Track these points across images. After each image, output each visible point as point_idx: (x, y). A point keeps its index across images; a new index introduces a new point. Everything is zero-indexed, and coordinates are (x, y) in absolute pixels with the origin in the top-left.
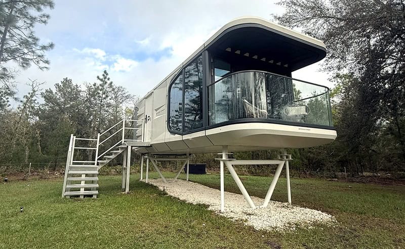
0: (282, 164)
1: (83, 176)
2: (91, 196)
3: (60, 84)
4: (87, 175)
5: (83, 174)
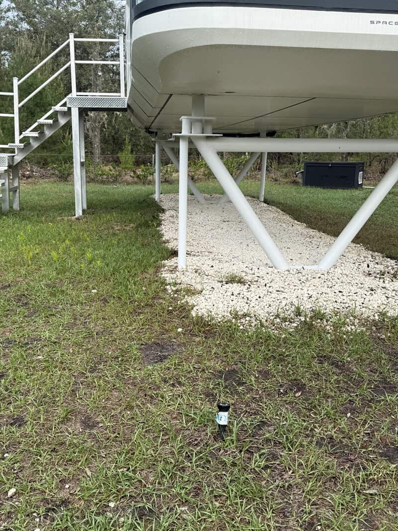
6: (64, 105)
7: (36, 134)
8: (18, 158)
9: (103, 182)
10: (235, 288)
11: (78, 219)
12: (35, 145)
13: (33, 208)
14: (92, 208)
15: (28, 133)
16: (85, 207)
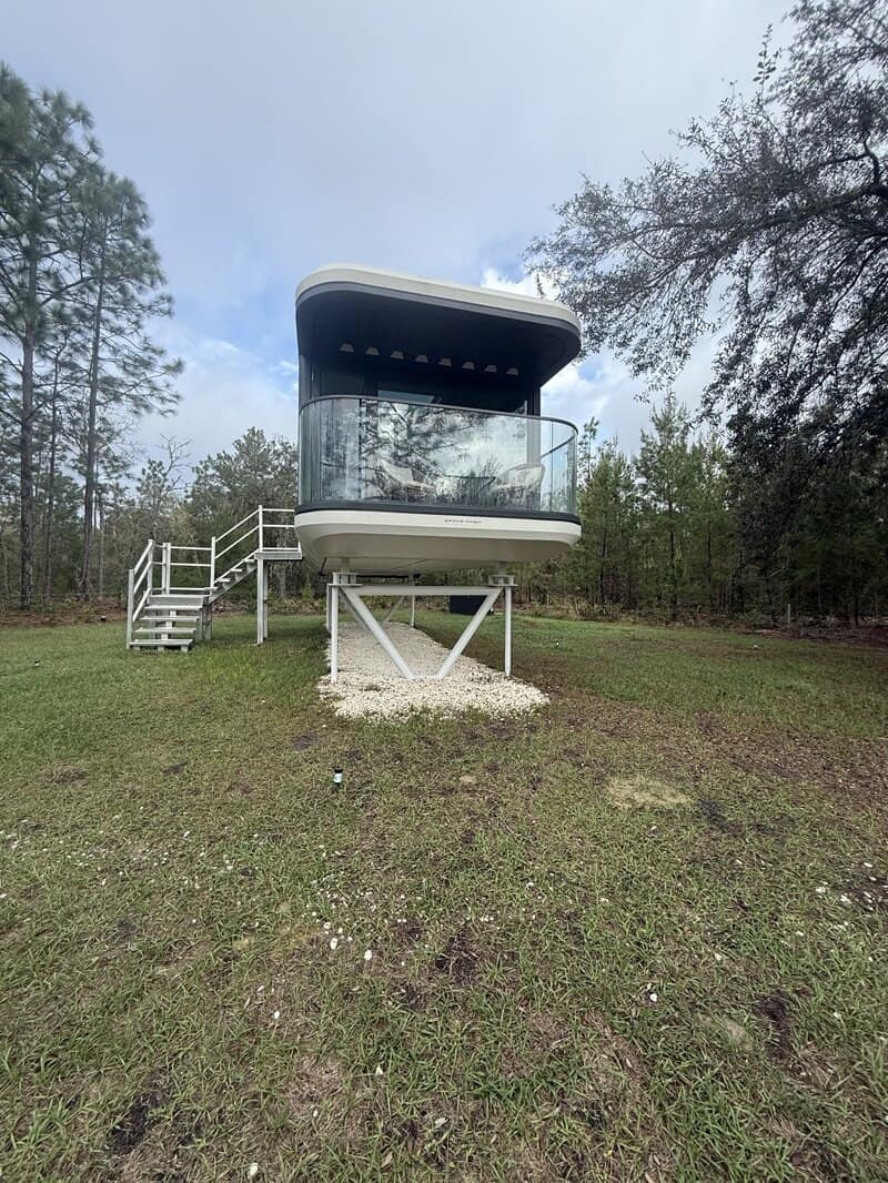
0: (493, 595)
1: (173, 614)
2: (178, 647)
3: (243, 441)
4: (178, 612)
5: (173, 610)
6: (252, 557)
7: (227, 580)
8: (212, 599)
9: (285, 614)
10: (372, 694)
11: (259, 646)
12: (227, 588)
13: (222, 638)
14: (272, 636)
15: (220, 579)
16: (266, 635)
